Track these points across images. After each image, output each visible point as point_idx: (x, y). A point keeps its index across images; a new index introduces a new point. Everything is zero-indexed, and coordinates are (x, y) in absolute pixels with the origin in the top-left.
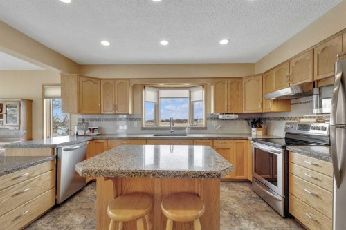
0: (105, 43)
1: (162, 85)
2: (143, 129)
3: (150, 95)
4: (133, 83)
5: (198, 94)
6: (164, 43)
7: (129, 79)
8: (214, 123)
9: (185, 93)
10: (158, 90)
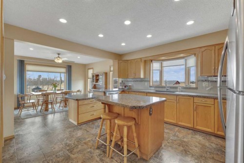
0: (123, 44)
1: (163, 58)
2: (150, 87)
3: (156, 66)
4: (143, 60)
5: (192, 61)
6: (149, 36)
7: (141, 59)
8: (205, 84)
9: (182, 61)
10: (161, 62)
